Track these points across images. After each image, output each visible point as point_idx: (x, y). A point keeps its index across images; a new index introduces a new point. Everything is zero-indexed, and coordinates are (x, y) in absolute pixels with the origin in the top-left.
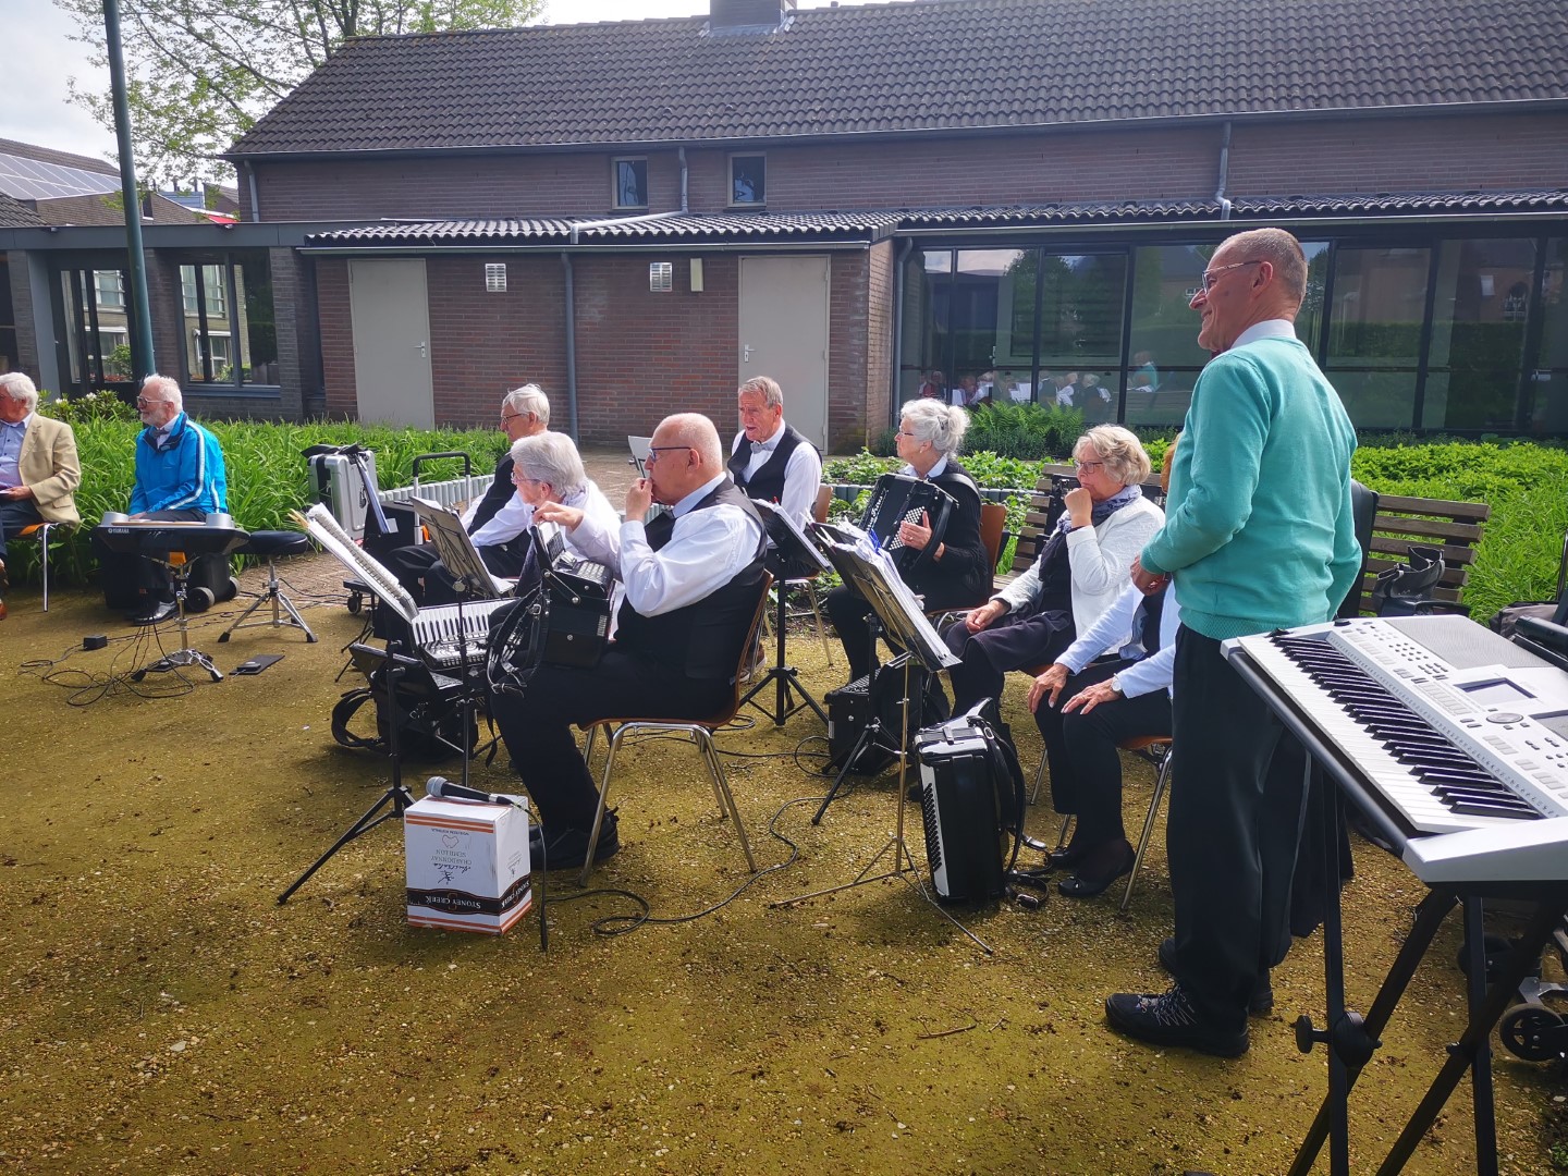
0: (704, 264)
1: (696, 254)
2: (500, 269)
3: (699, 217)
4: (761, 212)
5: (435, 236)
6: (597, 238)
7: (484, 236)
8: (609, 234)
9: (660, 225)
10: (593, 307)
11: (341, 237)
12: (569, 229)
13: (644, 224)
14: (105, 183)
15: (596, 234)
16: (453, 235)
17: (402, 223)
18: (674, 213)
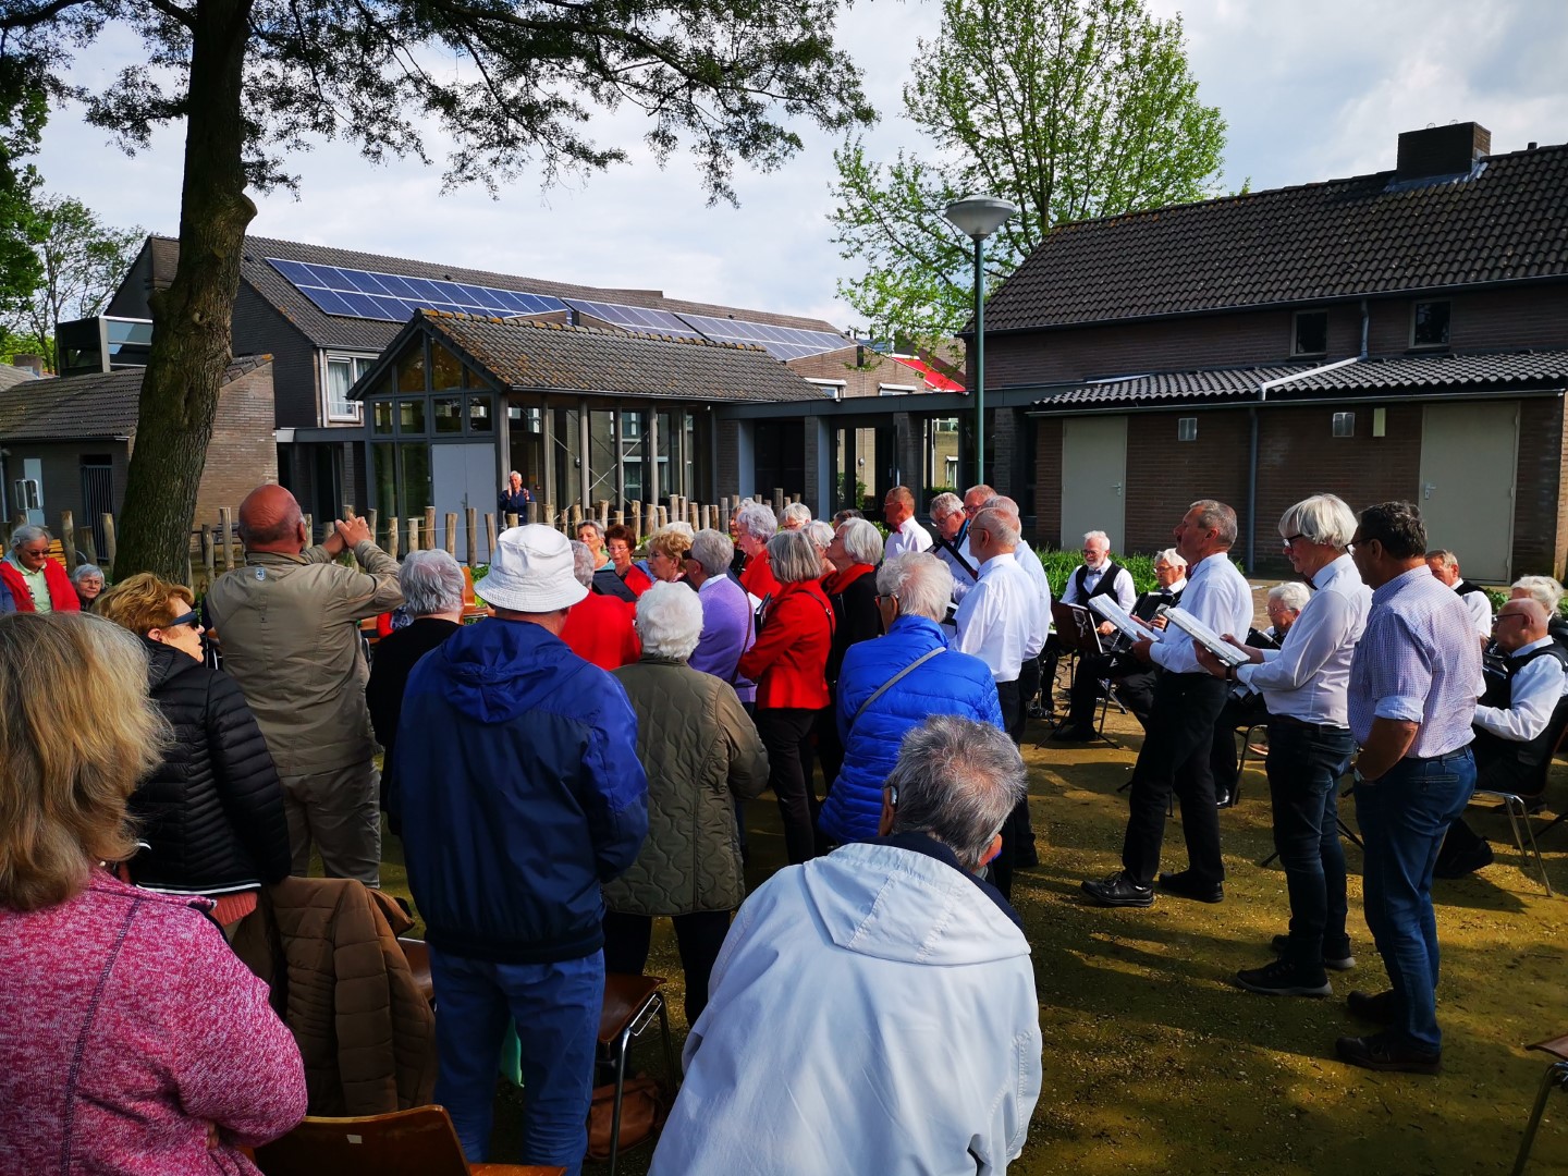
0: (1387, 413)
1: (1379, 405)
2: (1191, 423)
3: (1381, 362)
4: (1444, 354)
5: (1138, 399)
6: (1283, 393)
7: (1180, 396)
8: (1296, 390)
9: (1343, 379)
10: (1276, 452)
11: (1060, 402)
12: (1257, 386)
13: (1327, 377)
14: (827, 340)
15: (1284, 391)
16: (1153, 396)
17: (1104, 385)
18: (1354, 360)
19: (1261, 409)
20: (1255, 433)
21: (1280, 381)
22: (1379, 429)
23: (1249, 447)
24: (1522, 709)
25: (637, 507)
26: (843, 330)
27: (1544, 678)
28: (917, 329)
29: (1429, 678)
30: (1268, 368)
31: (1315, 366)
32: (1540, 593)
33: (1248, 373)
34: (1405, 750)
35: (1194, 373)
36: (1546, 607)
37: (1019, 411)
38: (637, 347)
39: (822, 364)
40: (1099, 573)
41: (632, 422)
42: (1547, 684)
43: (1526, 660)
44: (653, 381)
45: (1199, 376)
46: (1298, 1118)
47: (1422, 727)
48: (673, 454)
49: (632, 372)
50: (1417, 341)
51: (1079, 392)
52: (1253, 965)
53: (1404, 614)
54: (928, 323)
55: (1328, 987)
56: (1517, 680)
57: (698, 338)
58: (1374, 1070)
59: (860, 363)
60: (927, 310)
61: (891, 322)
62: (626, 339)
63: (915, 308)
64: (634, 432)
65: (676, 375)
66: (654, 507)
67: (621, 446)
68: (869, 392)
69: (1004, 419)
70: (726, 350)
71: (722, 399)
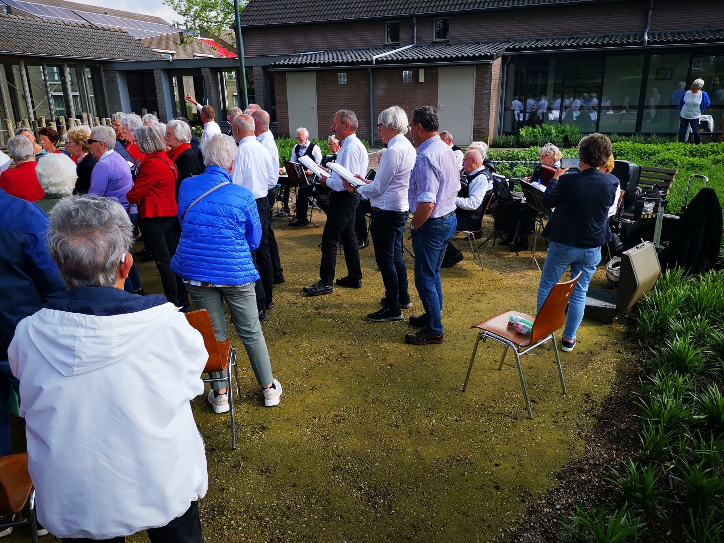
0: (424, 71)
1: (421, 67)
2: (344, 75)
3: (422, 47)
4: (447, 44)
5: (319, 63)
6: (382, 62)
7: (338, 62)
8: (387, 60)
9: (407, 55)
10: (380, 89)
11: (284, 64)
12: (371, 57)
13: (400, 54)
14: (163, 28)
15: (382, 60)
16: (326, 62)
17: (304, 55)
18: (411, 46)
19: (373, 69)
20: (371, 81)
21: (381, 55)
22: (422, 79)
23: (369, 87)
24: (472, 197)
25: (62, 119)
26: (171, 23)
27: (481, 184)
28: (210, 24)
29: (438, 184)
30: (376, 49)
31: (395, 49)
32: (479, 149)
33: (367, 51)
34: (429, 215)
35: (344, 51)
36: (482, 154)
37: (264, 68)
38: (50, 28)
39: (161, 41)
40: (305, 147)
41: (54, 73)
42: (481, 186)
43: (474, 176)
44: (63, 48)
45: (346, 52)
46: (391, 368)
47: (436, 205)
48: (81, 90)
49: (49, 43)
50: (436, 38)
51: (292, 59)
52: (373, 311)
53: (429, 157)
54: (215, 20)
55: (402, 316)
56: (471, 185)
57: (87, 24)
58: (419, 345)
59: (182, 41)
60: (213, 14)
61: (195, 19)
62: (42, 24)
63: (207, 12)
64: (57, 78)
65: (76, 46)
66: (73, 119)
67: (49, 86)
68: (188, 57)
69: (258, 74)
70: (104, 32)
71: (105, 59)
